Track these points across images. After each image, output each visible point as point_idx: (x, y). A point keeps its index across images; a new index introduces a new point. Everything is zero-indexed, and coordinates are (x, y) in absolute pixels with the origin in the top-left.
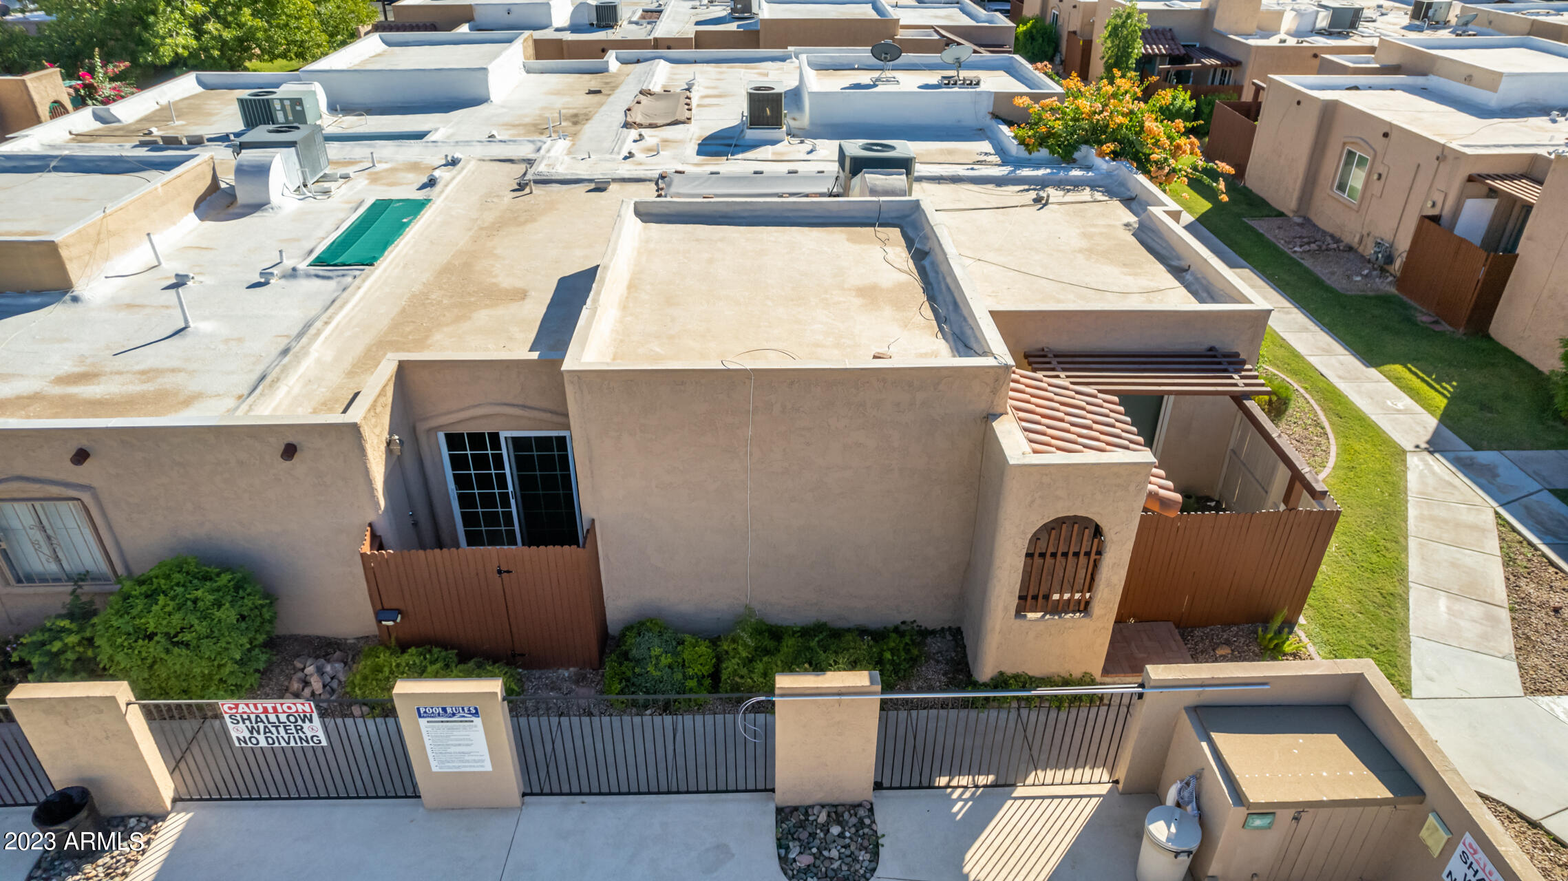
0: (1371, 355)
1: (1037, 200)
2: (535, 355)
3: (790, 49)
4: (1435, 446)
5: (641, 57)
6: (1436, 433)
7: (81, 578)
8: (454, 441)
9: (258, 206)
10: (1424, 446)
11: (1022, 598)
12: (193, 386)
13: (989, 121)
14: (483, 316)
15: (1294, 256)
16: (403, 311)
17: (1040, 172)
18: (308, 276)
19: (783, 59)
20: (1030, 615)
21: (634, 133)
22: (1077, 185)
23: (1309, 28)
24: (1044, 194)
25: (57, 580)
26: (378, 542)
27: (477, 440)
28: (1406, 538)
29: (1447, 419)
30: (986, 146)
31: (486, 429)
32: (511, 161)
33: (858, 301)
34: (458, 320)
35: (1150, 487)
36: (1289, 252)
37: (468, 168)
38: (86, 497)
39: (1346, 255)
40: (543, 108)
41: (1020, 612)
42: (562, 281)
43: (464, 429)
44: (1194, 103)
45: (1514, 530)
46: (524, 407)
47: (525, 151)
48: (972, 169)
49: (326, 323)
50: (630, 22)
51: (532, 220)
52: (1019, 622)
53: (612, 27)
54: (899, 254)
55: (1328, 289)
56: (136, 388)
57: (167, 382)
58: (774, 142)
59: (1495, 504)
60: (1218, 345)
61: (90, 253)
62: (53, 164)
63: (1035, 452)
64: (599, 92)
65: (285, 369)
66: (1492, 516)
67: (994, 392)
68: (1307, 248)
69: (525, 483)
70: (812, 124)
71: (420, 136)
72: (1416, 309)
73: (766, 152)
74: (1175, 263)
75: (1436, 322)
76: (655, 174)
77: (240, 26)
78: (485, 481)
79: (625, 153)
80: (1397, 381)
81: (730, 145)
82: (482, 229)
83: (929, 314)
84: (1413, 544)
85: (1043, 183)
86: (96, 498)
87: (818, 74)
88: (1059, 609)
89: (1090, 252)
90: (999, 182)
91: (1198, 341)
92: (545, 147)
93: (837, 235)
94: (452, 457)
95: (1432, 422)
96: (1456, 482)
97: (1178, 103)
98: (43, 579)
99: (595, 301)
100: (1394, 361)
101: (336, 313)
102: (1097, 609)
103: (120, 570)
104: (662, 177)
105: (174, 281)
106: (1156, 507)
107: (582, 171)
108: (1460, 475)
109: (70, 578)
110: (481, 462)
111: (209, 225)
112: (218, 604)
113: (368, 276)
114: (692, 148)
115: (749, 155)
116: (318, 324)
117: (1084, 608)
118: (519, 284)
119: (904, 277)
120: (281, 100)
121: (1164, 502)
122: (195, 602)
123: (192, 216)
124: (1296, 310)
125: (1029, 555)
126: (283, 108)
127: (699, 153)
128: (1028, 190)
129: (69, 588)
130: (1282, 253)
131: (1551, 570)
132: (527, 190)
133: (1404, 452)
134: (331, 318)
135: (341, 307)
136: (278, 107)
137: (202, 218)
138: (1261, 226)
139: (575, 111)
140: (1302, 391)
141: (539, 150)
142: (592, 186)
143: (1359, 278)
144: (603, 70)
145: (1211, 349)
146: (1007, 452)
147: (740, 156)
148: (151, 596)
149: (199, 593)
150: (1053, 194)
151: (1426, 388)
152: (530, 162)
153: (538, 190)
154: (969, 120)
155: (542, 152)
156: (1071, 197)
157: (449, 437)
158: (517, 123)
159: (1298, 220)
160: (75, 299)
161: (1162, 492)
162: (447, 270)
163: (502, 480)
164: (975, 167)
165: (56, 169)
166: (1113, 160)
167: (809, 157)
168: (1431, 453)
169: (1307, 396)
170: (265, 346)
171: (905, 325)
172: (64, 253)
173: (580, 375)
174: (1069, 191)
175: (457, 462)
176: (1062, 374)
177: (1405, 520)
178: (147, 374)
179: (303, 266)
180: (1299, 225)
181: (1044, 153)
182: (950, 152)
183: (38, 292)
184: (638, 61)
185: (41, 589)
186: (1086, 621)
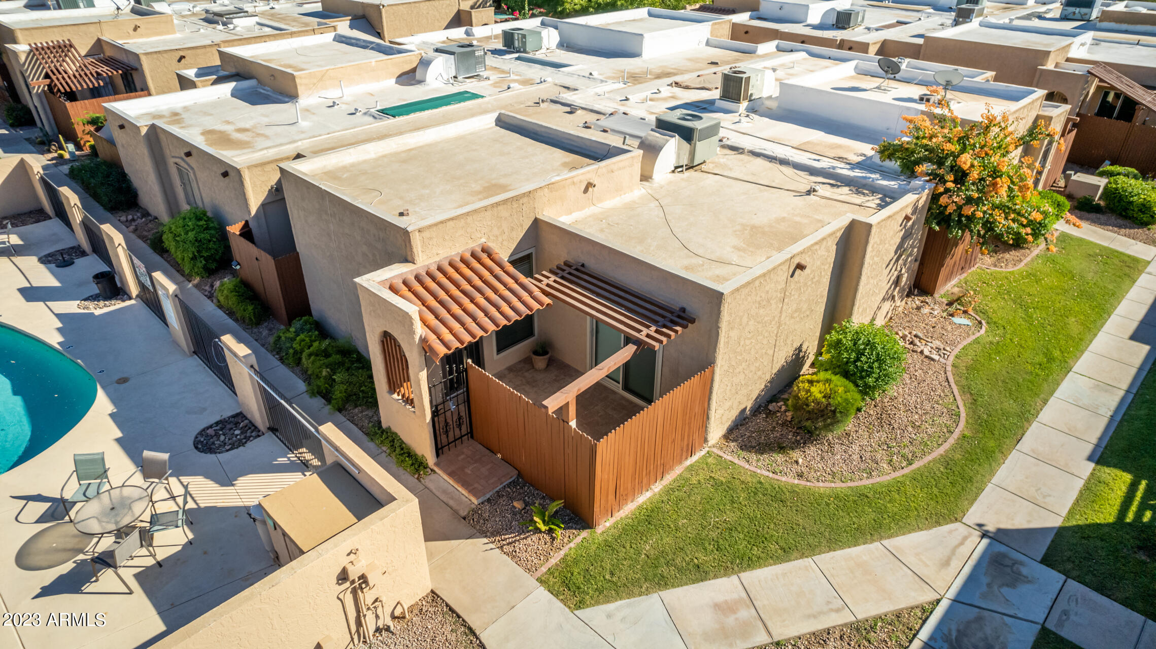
1: (811, 191)
11: (389, 379)
18: (370, 115)
33: (478, 189)
38: (192, 173)
48: (817, 160)
52: (388, 395)
56: (245, 139)
58: (729, 112)
60: (688, 308)
61: (314, 84)
70: (779, 106)
76: (610, 111)
79: (625, 97)
86: (195, 174)
91: (674, 298)
93: (568, 158)
102: (417, 409)
104: (611, 114)
107: (578, 103)
113: (384, 121)
114: (675, 104)
120: (518, 34)
123: (394, 80)
125: (383, 350)
126: (518, 39)
128: (825, 183)
132: (541, 104)
133: (955, 520)
136: (516, 37)
137: (397, 82)
142: (568, 109)
145: (682, 309)
150: (837, 191)
153: (545, 106)
156: (848, 197)
160: (296, 102)
164: (825, 160)
165: (372, 49)
168: (983, 536)
172: (298, 81)
179: (374, 111)
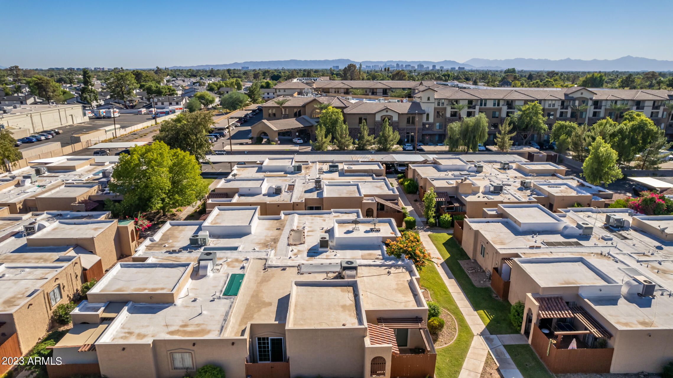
0: (476, 307)
1: (389, 273)
2: (277, 322)
3: (332, 210)
4: (482, 334)
5: (290, 213)
6: (484, 331)
7: (187, 368)
8: (259, 339)
9: (204, 276)
10: (479, 334)
11: (371, 372)
12: (209, 328)
13: (381, 243)
14: (264, 310)
15: (468, 274)
16: (246, 309)
17: (390, 263)
18: (223, 298)
19: (330, 213)
20: (374, 376)
21: (291, 248)
22: (399, 266)
23: (488, 191)
24: (390, 270)
25: (182, 369)
26: (247, 362)
27: (264, 339)
28: (465, 358)
29: (488, 327)
30: (379, 252)
31: (266, 337)
32: (261, 259)
33: (341, 309)
34: (259, 311)
35: (392, 350)
36: (467, 273)
37: (251, 261)
38: (193, 352)
39: (482, 274)
40: (266, 236)
41: (371, 375)
42: (279, 300)
43: (262, 337)
44: (451, 218)
45: (491, 355)
46: (275, 333)
47: (263, 256)
48: (375, 261)
49: (232, 313)
50: (285, 192)
51: (270, 280)
52: (371, 377)
53: (280, 194)
54: (351, 295)
55: (473, 285)
56: (197, 329)
57: (203, 327)
58: (326, 252)
59: (489, 349)
62: (158, 266)
63: (372, 344)
64: (279, 229)
65: (227, 325)
66: (487, 352)
67: (364, 332)
68: (472, 271)
69: (273, 347)
70: (336, 245)
71: (236, 248)
72: (493, 292)
73: (324, 255)
74: (415, 293)
75: (497, 297)
76: (297, 264)
77: (174, 199)
78: (264, 347)
79: (289, 257)
80: (480, 315)
81: (315, 253)
82: (258, 283)
83: (355, 313)
84: (466, 359)
85: (390, 266)
86: (194, 352)
87: (339, 225)
88: (379, 375)
89: (397, 290)
90: (380, 266)
91: (414, 315)
92: (269, 254)
93: (338, 289)
94: (258, 342)
95: (484, 327)
96: (483, 343)
97: (446, 218)
98: (179, 369)
99: (289, 312)
100: (483, 309)
101: (233, 310)
102: (386, 374)
103: (195, 367)
104: (299, 266)
105: (194, 299)
106: (394, 354)
107: (280, 264)
108: (484, 342)
109: (184, 368)
110: (264, 343)
111: (194, 281)
112: (218, 374)
113: (237, 299)
114: (305, 254)
115: (320, 256)
116: (230, 313)
117: (384, 374)
118: (270, 301)
119: (351, 302)
120: (201, 239)
121: (396, 353)
122: (213, 373)
123: (190, 279)
124: (462, 293)
125: (372, 364)
126: (201, 240)
127: (308, 256)
128: (387, 268)
129: (185, 370)
130: (464, 273)
131: (495, 365)
132: (267, 270)
133: (474, 335)
134: (232, 311)
135: (233, 308)
136: (199, 240)
137: (192, 279)
138: (462, 263)
139: (273, 237)
140: (454, 319)
141: (267, 255)
142: (282, 268)
143: (482, 282)
144: (279, 219)
145: (417, 317)
146: (366, 344)
147: (317, 257)
148: (206, 372)
149: (214, 372)
150: (393, 270)
151: (486, 317)
152: (266, 260)
153: (269, 270)
154: (376, 243)
155: (268, 255)
156: (397, 271)
157: (258, 338)
158: (260, 242)
159: (473, 261)
160: (175, 305)
161: (395, 351)
162: (253, 296)
163: (268, 347)
164: (376, 260)
165: (159, 267)
166: (409, 259)
167: (335, 257)
168: (480, 336)
169: (455, 320)
170: (219, 318)
171: (350, 316)
172: (174, 295)
173: (289, 330)
174: (397, 268)
175: (259, 343)
176: (383, 324)
177: (467, 354)
178: (198, 325)
179: (221, 296)
180: (473, 262)
181: (393, 256)
182: (370, 254)
183: (167, 303)
184: (289, 214)
185: (178, 371)
186: (384, 377)
